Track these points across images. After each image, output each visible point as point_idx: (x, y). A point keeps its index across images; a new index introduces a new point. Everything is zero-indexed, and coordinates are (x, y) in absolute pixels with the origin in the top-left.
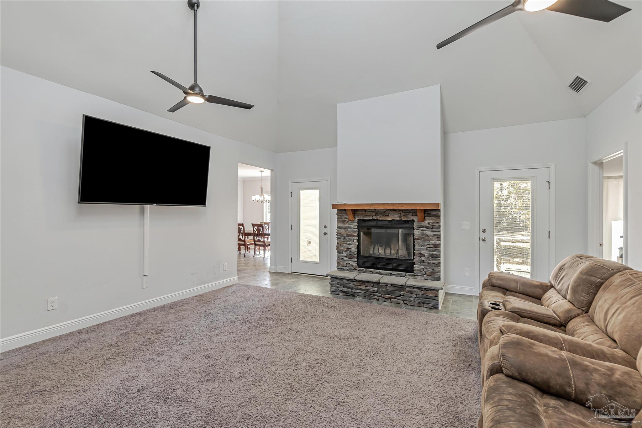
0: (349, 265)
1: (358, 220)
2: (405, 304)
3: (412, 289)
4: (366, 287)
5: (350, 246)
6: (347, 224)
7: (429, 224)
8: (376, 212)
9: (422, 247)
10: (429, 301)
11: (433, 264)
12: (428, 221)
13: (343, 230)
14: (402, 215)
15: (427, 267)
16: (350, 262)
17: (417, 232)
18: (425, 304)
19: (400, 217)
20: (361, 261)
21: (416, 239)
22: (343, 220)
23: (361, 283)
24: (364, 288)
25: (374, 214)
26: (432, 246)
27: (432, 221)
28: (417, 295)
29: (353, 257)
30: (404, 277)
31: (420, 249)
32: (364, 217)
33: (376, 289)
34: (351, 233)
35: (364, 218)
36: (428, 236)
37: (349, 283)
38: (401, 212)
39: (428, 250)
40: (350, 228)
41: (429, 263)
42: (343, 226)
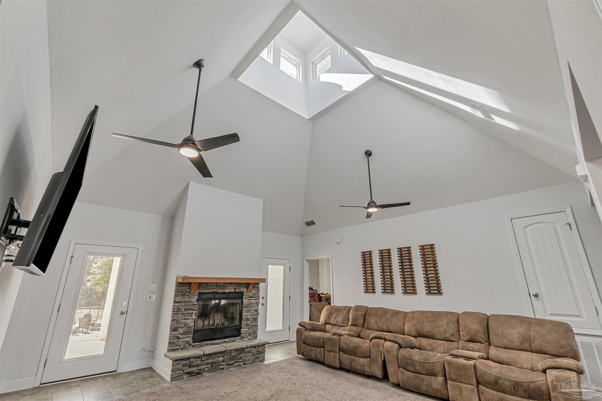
0: (184, 343)
1: (198, 293)
2: (244, 364)
3: (250, 349)
4: (213, 359)
5: (188, 321)
6: (187, 297)
7: (254, 294)
8: (217, 285)
9: (248, 313)
10: (260, 355)
11: (255, 325)
12: (253, 292)
13: (182, 304)
14: (236, 288)
15: (250, 329)
16: (186, 339)
17: (245, 301)
18: (257, 359)
19: (235, 289)
20: (196, 336)
21: (244, 307)
22: (183, 294)
23: (208, 356)
24: (211, 361)
25: (214, 287)
26: (254, 311)
27: (255, 292)
28: (252, 353)
29: (190, 333)
30: (234, 342)
31: (247, 315)
32: (206, 289)
33: (222, 359)
34: (191, 307)
35: (205, 291)
36: (252, 304)
37: (196, 361)
38: (236, 285)
39: (252, 315)
40: (191, 301)
41: (252, 326)
42: (183, 300)
